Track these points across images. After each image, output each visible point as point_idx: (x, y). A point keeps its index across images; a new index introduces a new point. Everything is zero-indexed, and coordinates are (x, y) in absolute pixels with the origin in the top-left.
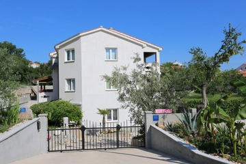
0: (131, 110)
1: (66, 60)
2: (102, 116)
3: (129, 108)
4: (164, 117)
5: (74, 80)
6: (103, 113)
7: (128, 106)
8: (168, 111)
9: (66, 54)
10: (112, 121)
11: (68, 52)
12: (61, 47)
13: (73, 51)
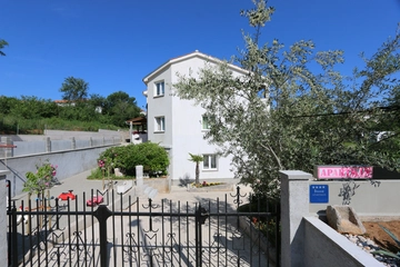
0: (236, 159)
1: (156, 95)
2: (195, 163)
3: (231, 156)
4: (346, 194)
5: (163, 119)
6: (196, 159)
7: (230, 152)
8: (361, 172)
9: (156, 88)
10: (210, 168)
11: (158, 85)
12: (150, 80)
13: (163, 83)
